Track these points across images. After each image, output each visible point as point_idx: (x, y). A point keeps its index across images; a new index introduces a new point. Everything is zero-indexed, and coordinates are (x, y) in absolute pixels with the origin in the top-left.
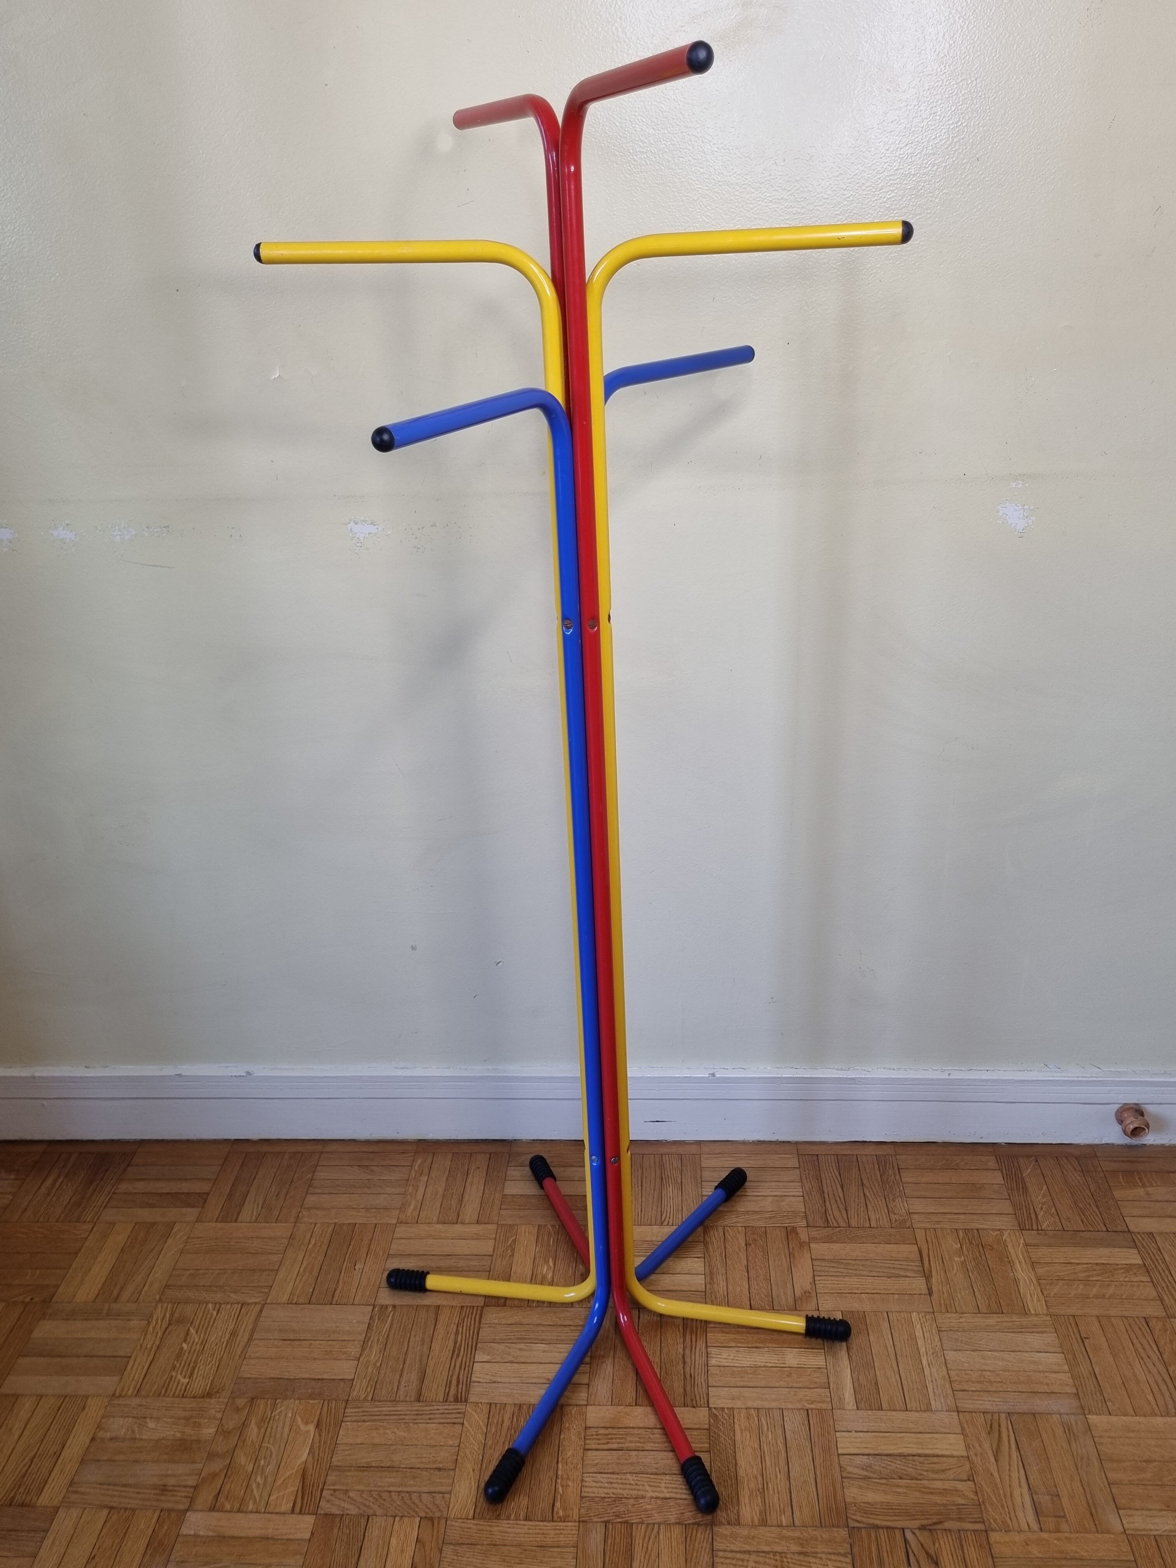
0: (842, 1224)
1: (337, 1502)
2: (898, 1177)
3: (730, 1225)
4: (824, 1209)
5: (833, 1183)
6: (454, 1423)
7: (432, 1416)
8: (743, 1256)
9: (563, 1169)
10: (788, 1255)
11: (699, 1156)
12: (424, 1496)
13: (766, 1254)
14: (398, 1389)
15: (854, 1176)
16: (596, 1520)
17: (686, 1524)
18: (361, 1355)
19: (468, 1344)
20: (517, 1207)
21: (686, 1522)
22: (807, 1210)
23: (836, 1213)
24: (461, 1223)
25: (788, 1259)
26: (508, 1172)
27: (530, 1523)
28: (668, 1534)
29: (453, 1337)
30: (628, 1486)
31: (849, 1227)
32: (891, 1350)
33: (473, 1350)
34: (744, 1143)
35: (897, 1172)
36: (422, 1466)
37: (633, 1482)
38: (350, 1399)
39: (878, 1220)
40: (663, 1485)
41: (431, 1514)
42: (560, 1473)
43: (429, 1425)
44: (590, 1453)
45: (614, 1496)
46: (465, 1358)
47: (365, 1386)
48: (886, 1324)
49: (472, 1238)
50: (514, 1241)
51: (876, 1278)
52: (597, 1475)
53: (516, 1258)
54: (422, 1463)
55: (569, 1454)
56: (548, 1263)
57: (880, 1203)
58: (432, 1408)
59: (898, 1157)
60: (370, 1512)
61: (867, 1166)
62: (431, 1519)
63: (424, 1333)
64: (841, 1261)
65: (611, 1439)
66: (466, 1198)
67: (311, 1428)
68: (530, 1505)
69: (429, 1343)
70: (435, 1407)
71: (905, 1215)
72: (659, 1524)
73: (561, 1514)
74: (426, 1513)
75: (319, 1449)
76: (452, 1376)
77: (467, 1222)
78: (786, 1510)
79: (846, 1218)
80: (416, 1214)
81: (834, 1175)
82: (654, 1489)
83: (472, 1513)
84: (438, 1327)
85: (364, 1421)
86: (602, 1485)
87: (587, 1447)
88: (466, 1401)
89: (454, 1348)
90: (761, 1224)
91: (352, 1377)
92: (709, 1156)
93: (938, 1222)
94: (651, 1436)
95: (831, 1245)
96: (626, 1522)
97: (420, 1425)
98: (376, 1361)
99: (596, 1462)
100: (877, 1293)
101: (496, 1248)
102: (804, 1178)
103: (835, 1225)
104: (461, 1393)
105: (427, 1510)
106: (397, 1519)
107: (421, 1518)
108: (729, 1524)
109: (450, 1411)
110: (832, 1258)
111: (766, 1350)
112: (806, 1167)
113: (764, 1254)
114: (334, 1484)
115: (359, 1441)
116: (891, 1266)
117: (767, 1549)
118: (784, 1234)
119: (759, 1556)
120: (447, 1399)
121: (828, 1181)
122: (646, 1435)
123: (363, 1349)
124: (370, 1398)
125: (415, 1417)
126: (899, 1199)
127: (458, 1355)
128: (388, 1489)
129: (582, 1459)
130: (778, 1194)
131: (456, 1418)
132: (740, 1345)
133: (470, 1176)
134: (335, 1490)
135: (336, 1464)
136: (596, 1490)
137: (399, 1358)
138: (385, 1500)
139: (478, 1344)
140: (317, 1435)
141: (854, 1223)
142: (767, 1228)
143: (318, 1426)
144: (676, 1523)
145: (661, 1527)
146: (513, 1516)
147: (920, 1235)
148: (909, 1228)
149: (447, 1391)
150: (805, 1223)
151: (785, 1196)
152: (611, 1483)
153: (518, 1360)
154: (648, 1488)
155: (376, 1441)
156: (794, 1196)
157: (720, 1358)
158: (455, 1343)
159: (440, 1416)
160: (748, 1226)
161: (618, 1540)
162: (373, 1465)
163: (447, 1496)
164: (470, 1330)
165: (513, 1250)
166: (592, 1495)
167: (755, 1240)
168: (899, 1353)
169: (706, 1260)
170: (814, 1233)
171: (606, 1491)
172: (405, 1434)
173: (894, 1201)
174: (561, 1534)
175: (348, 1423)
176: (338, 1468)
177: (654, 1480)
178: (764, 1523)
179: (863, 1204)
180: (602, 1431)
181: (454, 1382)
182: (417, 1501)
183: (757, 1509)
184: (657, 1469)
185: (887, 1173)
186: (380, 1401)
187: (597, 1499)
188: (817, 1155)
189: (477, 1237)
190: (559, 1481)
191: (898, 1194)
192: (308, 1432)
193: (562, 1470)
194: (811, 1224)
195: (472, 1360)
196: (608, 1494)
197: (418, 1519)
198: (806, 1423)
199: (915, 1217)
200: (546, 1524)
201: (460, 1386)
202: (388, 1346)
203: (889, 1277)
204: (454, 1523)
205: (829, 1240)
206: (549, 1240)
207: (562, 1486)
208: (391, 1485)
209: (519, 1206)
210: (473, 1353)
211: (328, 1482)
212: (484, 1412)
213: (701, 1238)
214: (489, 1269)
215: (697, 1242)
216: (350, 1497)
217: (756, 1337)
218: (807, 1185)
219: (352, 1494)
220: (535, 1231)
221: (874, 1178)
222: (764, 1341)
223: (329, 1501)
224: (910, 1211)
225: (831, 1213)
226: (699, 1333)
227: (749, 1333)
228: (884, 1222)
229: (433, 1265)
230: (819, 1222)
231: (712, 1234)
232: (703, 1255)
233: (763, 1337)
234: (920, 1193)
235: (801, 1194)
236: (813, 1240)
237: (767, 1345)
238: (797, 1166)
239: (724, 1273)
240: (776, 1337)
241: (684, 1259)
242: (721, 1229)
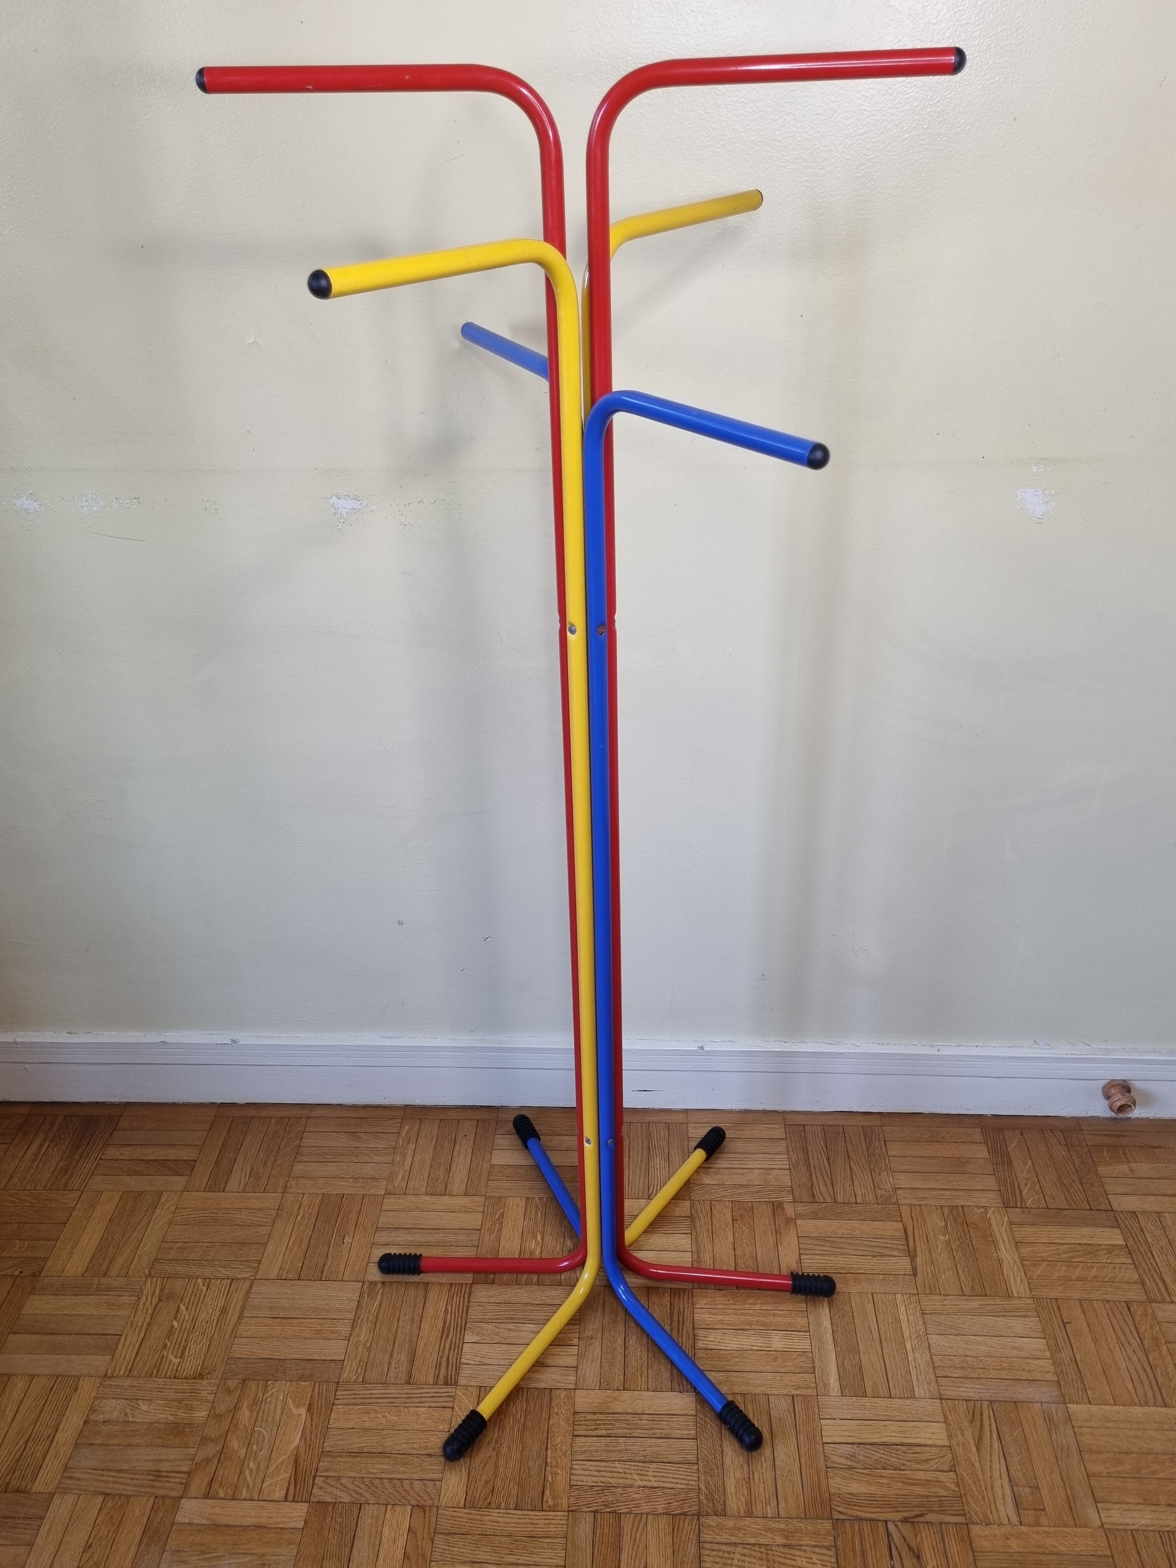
0: (828, 1199)
1: (330, 1490)
2: (884, 1149)
3: (717, 1200)
4: (810, 1184)
5: (819, 1155)
6: (445, 1407)
7: (422, 1400)
8: (729, 1232)
9: (551, 1137)
10: (774, 1233)
11: (686, 1125)
12: (415, 1483)
13: (753, 1230)
14: (388, 1371)
15: (840, 1148)
16: (585, 1509)
17: (673, 1515)
18: (351, 1335)
19: (457, 1324)
20: (505, 1179)
21: (674, 1513)
22: (794, 1184)
23: (823, 1188)
24: (449, 1195)
25: (774, 1236)
26: (496, 1141)
27: (519, 1512)
28: (656, 1525)
29: (442, 1314)
30: (616, 1475)
31: (836, 1202)
32: (875, 1333)
33: (463, 1330)
34: (731, 1112)
35: (883, 1143)
36: (413, 1452)
37: (621, 1470)
38: (341, 1381)
39: (863, 1196)
40: (650, 1474)
41: (422, 1503)
42: (549, 1460)
43: (420, 1409)
44: (578, 1439)
45: (602, 1485)
46: (454, 1338)
47: (356, 1367)
48: (871, 1306)
49: (460, 1212)
50: (502, 1215)
51: (861, 1256)
52: (586, 1462)
53: (504, 1232)
54: (413, 1448)
55: (558, 1440)
56: (536, 1239)
57: (866, 1177)
58: (422, 1391)
59: (884, 1128)
60: (363, 1500)
61: (853, 1138)
62: (423, 1508)
63: (414, 1312)
64: (826, 1239)
65: (600, 1425)
66: (453, 1168)
67: (303, 1411)
68: (520, 1494)
69: (419, 1321)
70: (425, 1390)
71: (891, 1190)
72: (647, 1514)
73: (550, 1503)
74: (418, 1501)
75: (311, 1433)
76: (442, 1357)
77: (454, 1194)
78: (771, 1501)
79: (832, 1193)
80: (403, 1184)
81: (820, 1147)
82: (642, 1477)
83: (462, 1501)
84: (428, 1305)
85: (354, 1404)
86: (591, 1473)
87: (576, 1433)
88: (456, 1384)
89: (444, 1327)
90: (747, 1198)
91: (342, 1358)
92: (695, 1125)
93: (923, 1198)
94: (639, 1422)
95: (817, 1222)
96: (615, 1512)
97: (411, 1409)
98: (366, 1341)
99: (585, 1449)
100: (862, 1273)
101: (484, 1221)
102: (790, 1149)
103: (822, 1201)
104: (451, 1375)
105: (418, 1498)
106: (389, 1507)
107: (413, 1506)
108: (715, 1515)
109: (441, 1395)
110: (818, 1235)
111: (752, 1332)
112: (793, 1138)
113: (750, 1230)
114: (326, 1471)
115: (350, 1425)
116: (876, 1244)
117: (753, 1541)
118: (770, 1211)
119: (744, 1548)
120: (437, 1382)
121: (815, 1153)
122: (633, 1420)
123: (353, 1328)
124: (360, 1381)
125: (406, 1400)
126: (885, 1173)
127: (447, 1336)
128: (380, 1476)
129: (571, 1445)
130: (764, 1166)
131: (446, 1402)
132: (726, 1327)
133: (458, 1145)
134: (327, 1477)
135: (327, 1449)
136: (585, 1478)
137: (389, 1338)
138: (376, 1487)
139: (468, 1324)
140: (309, 1417)
141: (840, 1198)
142: (754, 1203)
143: (309, 1409)
144: (664, 1514)
145: (649, 1517)
146: (503, 1506)
147: (905, 1210)
148: (894, 1204)
149: (437, 1374)
150: (792, 1198)
151: (773, 1169)
152: (599, 1471)
153: (506, 1342)
154: (636, 1477)
155: (367, 1425)
156: (781, 1169)
157: (707, 1341)
158: (445, 1323)
159: (430, 1399)
160: (735, 1201)
161: (606, 1531)
162: (365, 1450)
163: (437, 1483)
164: (459, 1309)
165: (502, 1224)
166: (581, 1483)
167: (741, 1216)
168: (883, 1337)
169: (693, 1237)
170: (801, 1209)
171: (594, 1479)
172: (395, 1419)
173: (880, 1175)
174: (551, 1524)
175: (339, 1407)
176: (329, 1454)
177: (642, 1468)
178: (750, 1514)
179: (848, 1177)
180: (590, 1417)
181: (444, 1364)
182: (408, 1488)
183: (743, 1499)
184: (645, 1456)
185: (873, 1146)
186: (371, 1384)
187: (586, 1488)
188: (804, 1125)
189: (465, 1210)
190: (548, 1469)
191: (884, 1168)
192: (299, 1415)
193: (551, 1457)
194: (797, 1200)
195: (462, 1340)
196: (597, 1482)
197: (409, 1508)
198: (792, 1409)
199: (900, 1192)
200: (534, 1513)
201: (450, 1368)
202: (378, 1326)
203: (874, 1256)
204: (445, 1512)
205: (815, 1216)
206: (537, 1213)
207: (551, 1474)
208: (383, 1471)
209: (507, 1176)
210: (463, 1333)
211: (320, 1469)
212: (474, 1396)
213: (688, 1213)
214: (477, 1245)
215: (685, 1217)
216: (341, 1484)
217: (743, 1318)
218: (794, 1157)
219: (343, 1481)
220: (523, 1203)
221: (860, 1150)
222: (750, 1323)
223: (321, 1488)
224: (896, 1186)
225: (817, 1188)
226: (686, 1314)
227: (736, 1314)
228: (870, 1198)
229: (422, 1239)
230: (806, 1198)
231: (699, 1209)
232: (690, 1231)
233: (749, 1318)
234: (905, 1168)
235: (788, 1167)
236: (799, 1216)
237: (754, 1327)
238: (783, 1136)
239: (711, 1250)
240: (762, 1319)
241: (671, 1235)
242: (707, 1203)
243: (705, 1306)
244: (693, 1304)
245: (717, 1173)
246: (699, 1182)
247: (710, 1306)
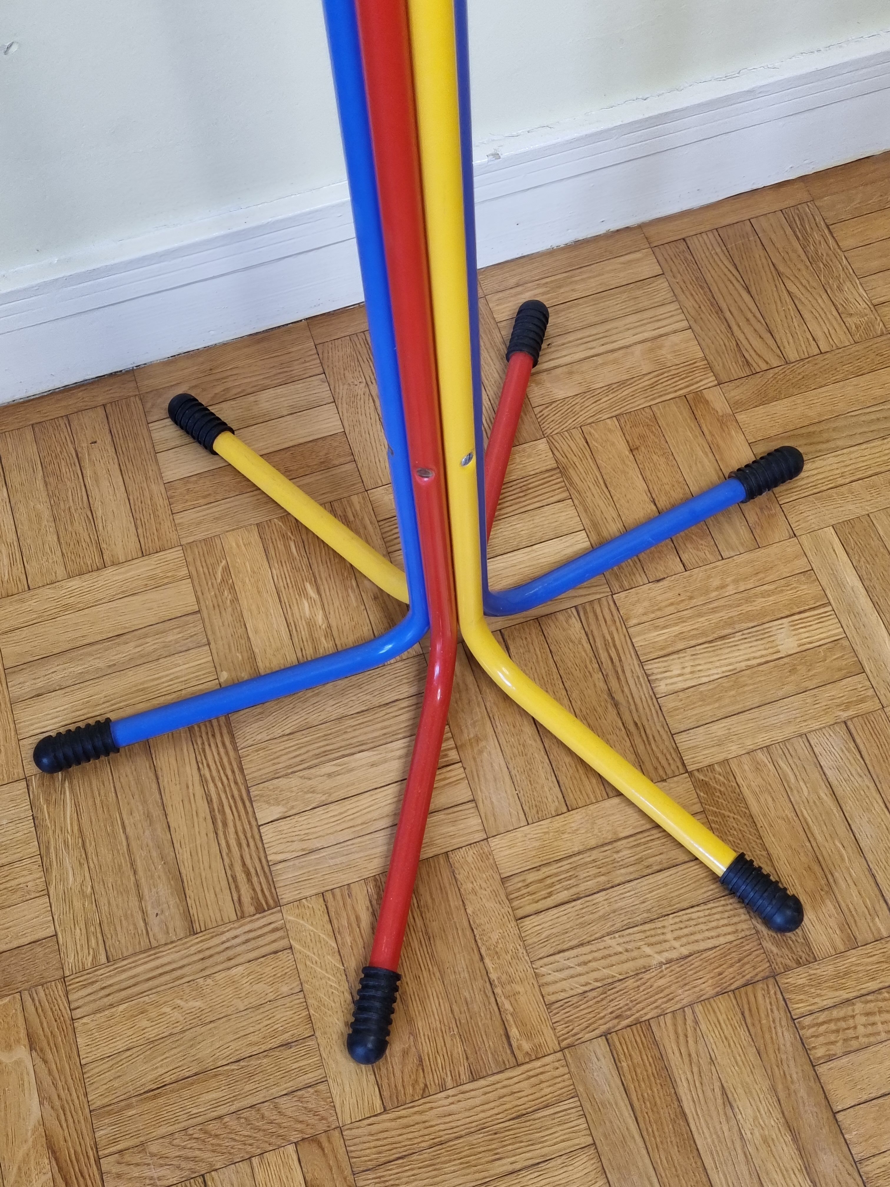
0: (775, 362)
1: (135, 1172)
2: (831, 241)
3: (589, 421)
4: (734, 343)
5: (730, 286)
6: (276, 952)
7: (230, 953)
8: (634, 473)
9: (251, 398)
10: (708, 450)
12: (285, 1103)
13: (671, 458)
14: (146, 924)
15: (759, 262)
16: (588, 1036)
17: (733, 991)
18: (47, 884)
19: (233, 796)
20: (202, 501)
21: (733, 987)
22: (707, 352)
23: (757, 343)
24: (113, 564)
25: (710, 455)
26: (156, 435)
27: (482, 1082)
28: (712, 1017)
29: (199, 791)
30: (614, 959)
31: (787, 363)
33: (248, 804)
34: (551, 253)
35: (826, 231)
36: (255, 1050)
37: (620, 949)
38: (67, 973)
39: (828, 336)
40: (669, 936)
41: (310, 1131)
42: (493, 976)
43: (234, 971)
44: (527, 922)
45: (599, 984)
46: (238, 824)
47: (84, 937)
49: (147, 589)
50: (227, 569)
51: (864, 446)
52: (557, 957)
53: (244, 602)
54: (250, 1045)
55: (495, 936)
56: (307, 596)
57: (820, 301)
58: (224, 938)
59: (818, 203)
60: (203, 1168)
61: (773, 237)
62: (314, 1139)
63: (144, 802)
64: (796, 432)
65: (552, 885)
66: (99, 513)
67: (22, 1052)
68: (469, 1052)
69: (163, 818)
70: (228, 935)
71: (868, 311)
72: (691, 1005)
73: (526, 1046)
74: (301, 1131)
75: (56, 1088)
76: (231, 866)
77: (122, 559)
78: (877, 907)
79: (774, 347)
80: (18, 570)
81: (726, 270)
82: (659, 948)
83: (378, 1102)
84: (165, 781)
85: (112, 1006)
86: (571, 972)
87: (520, 913)
88: (278, 904)
89: (212, 811)
90: (640, 402)
91: (50, 931)
92: (501, 295)
96: (638, 1022)
97: (218, 976)
98: (82, 885)
99: (544, 935)
100: (876, 474)
101: (199, 594)
102: (678, 291)
103: (764, 367)
104: (262, 891)
105: (300, 1126)
106: (255, 1162)
107: (296, 1144)
108: (799, 964)
109: (260, 932)
110: (781, 430)
111: (738, 636)
112: (674, 269)
113: (668, 458)
114: (115, 1142)
115: (121, 1045)
116: (878, 415)
117: (873, 985)
118: (686, 413)
119: (867, 1002)
120: (242, 912)
121: (722, 286)
122: (606, 857)
123: (46, 870)
124: (103, 959)
125: (200, 966)
126: (848, 284)
127: (225, 824)
128: (215, 1114)
129: (521, 937)
130: (647, 335)
131: (274, 941)
132: (693, 643)
133: (86, 463)
134: (120, 1151)
135: (99, 1103)
136: (565, 984)
137: (120, 866)
138: (217, 1136)
139: (252, 790)
140: (38, 1061)
141: (792, 356)
142: (655, 408)
143: (32, 1045)
144: (717, 994)
145: (697, 1010)
146: (449, 1081)
149: (236, 898)
150: (714, 378)
151: (661, 336)
152: (585, 963)
153: (334, 797)
154: (648, 950)
155: (151, 1034)
156: (675, 332)
157: (671, 677)
158: (210, 802)
159: (244, 947)
160: (621, 414)
161: (637, 1059)
162: (168, 1080)
163: (321, 1087)
164: (224, 769)
165: (232, 588)
166: (563, 995)
167: (642, 437)
169: (576, 502)
170: (736, 393)
171: (583, 979)
172: (198, 1004)
173: (841, 290)
174: (542, 1082)
175: (85, 1020)
176: (106, 1110)
177: (652, 932)
178: (853, 943)
179: (793, 312)
180: (532, 877)
181: (241, 877)
182: (274, 1116)
183: (832, 923)
184: (648, 911)
185: (811, 240)
186: (124, 959)
187: (575, 999)
188: (684, 239)
189: (156, 584)
190: (498, 990)
191: (843, 275)
192: (18, 1063)
193: (495, 969)
194: (724, 377)
195: (254, 823)
196: (587, 984)
197: (291, 1148)
198: (852, 745)
199: (886, 311)
200: (508, 1074)
201: (255, 879)
202: (90, 849)
203: (883, 438)
204: (355, 1132)
206: (287, 547)
207: (507, 997)
208: (217, 1104)
209: (204, 497)
210: (250, 810)
211: (101, 1143)
212: (318, 913)
213: (552, 464)
214: (205, 640)
215: (547, 471)
216: (152, 1155)
217: (715, 618)
218: (689, 304)
219: (154, 1148)
220: (255, 537)
221: (793, 256)
222: (730, 622)
223: (119, 1176)
224: (875, 302)
225: (748, 346)
226: (618, 643)
227: (700, 615)
228: (841, 337)
229: (100, 664)
230: (736, 371)
231: (566, 448)
232: (565, 495)
233: (724, 614)
234: (875, 264)
235: (685, 324)
236: (737, 406)
237: (738, 627)
238: (658, 270)
239: (615, 515)
240: (746, 608)
241: (538, 511)
242: (577, 433)
243: (645, 619)
244: (624, 621)
245: (571, 373)
246: (547, 400)
247: (653, 616)
